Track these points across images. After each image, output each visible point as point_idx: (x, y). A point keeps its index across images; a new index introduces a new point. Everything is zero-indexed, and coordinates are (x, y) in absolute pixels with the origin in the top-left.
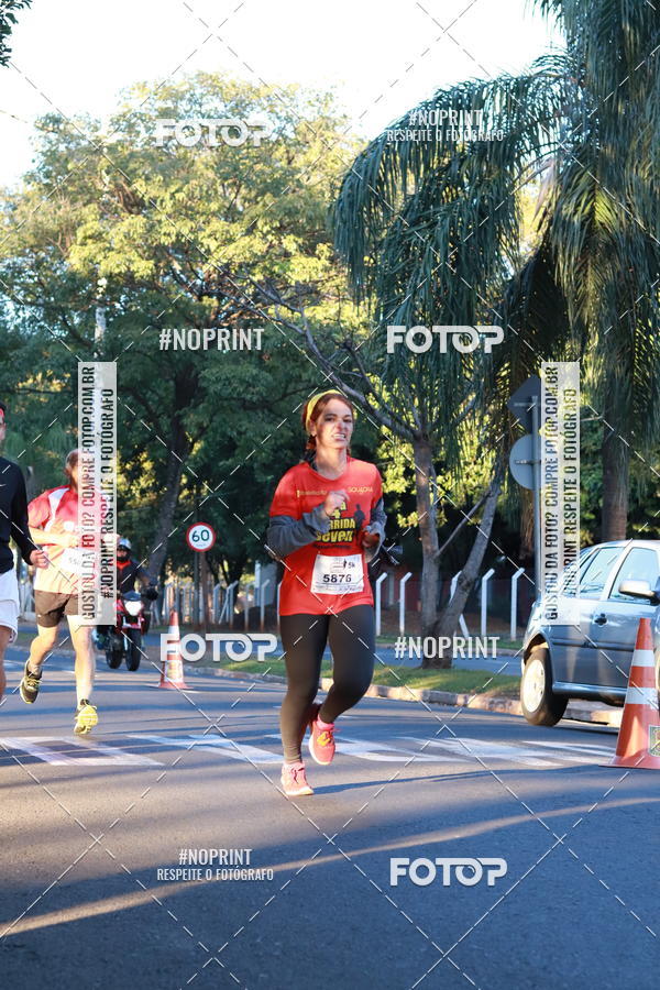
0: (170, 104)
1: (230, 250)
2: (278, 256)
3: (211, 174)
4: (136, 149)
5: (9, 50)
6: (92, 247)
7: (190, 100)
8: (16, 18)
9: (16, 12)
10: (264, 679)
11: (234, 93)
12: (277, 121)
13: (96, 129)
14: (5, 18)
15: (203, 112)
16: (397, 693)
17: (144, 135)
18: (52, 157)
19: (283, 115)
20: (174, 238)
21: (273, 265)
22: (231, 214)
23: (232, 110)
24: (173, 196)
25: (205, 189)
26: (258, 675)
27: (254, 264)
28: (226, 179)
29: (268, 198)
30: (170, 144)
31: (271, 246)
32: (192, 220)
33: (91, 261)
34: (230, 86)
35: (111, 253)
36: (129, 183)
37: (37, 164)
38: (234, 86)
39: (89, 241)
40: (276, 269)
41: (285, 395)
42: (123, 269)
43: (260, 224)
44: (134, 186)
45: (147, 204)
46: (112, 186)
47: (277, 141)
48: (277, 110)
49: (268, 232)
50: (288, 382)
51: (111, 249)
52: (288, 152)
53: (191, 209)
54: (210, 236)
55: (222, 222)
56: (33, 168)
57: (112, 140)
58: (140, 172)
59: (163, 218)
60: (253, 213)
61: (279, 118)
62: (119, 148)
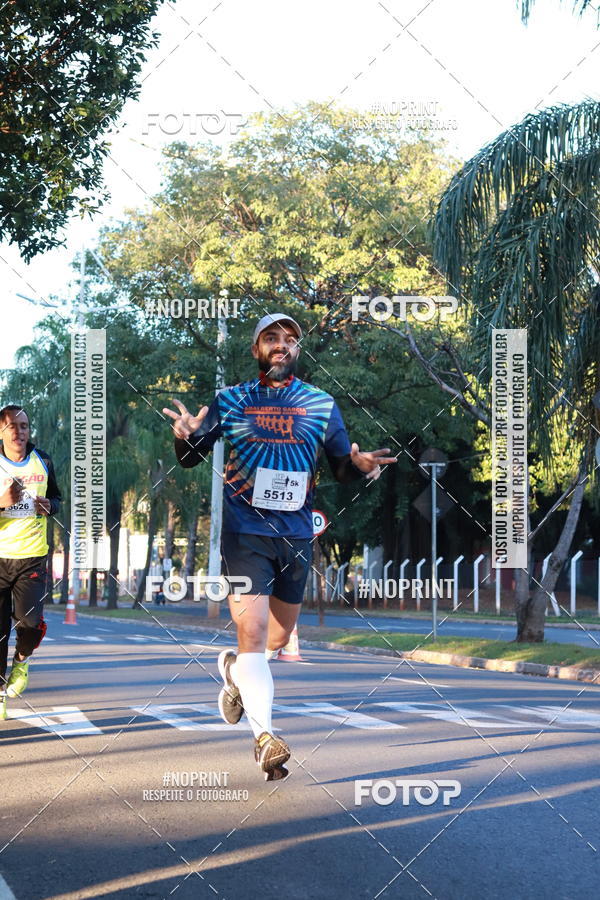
0: (284, 132)
1: (339, 262)
2: (382, 268)
3: (321, 194)
4: (253, 172)
5: (139, 86)
6: (215, 262)
7: (302, 127)
8: (145, 57)
9: (145, 52)
10: (373, 653)
11: (342, 121)
12: (381, 145)
13: (218, 155)
14: (136, 57)
15: (314, 138)
16: (493, 665)
17: (261, 159)
18: (178, 181)
19: (386, 139)
20: (288, 252)
21: (377, 275)
22: (339, 230)
23: (340, 136)
24: (287, 214)
25: (316, 207)
26: (367, 648)
27: (361, 275)
28: (334, 198)
29: (373, 216)
30: (284, 167)
31: (376, 258)
32: (304, 236)
33: (214, 274)
34: (338, 114)
35: (232, 267)
36: (248, 204)
37: (165, 186)
38: (342, 114)
39: (212, 256)
40: (381, 279)
41: (389, 394)
42: (242, 280)
43: (366, 238)
44: (252, 207)
45: (264, 222)
46: (232, 206)
47: (381, 163)
48: (381, 134)
49: (373, 246)
50: (392, 382)
51: (231, 263)
52: (391, 173)
53: (303, 225)
54: (320, 250)
55: (332, 237)
56: (161, 190)
57: (232, 164)
58: (257, 192)
59: (279, 234)
60: (359, 229)
61: (382, 142)
62: (239, 172)
